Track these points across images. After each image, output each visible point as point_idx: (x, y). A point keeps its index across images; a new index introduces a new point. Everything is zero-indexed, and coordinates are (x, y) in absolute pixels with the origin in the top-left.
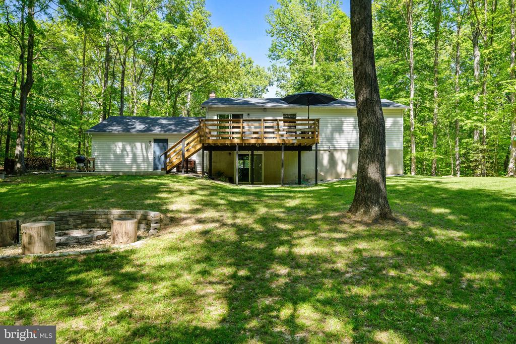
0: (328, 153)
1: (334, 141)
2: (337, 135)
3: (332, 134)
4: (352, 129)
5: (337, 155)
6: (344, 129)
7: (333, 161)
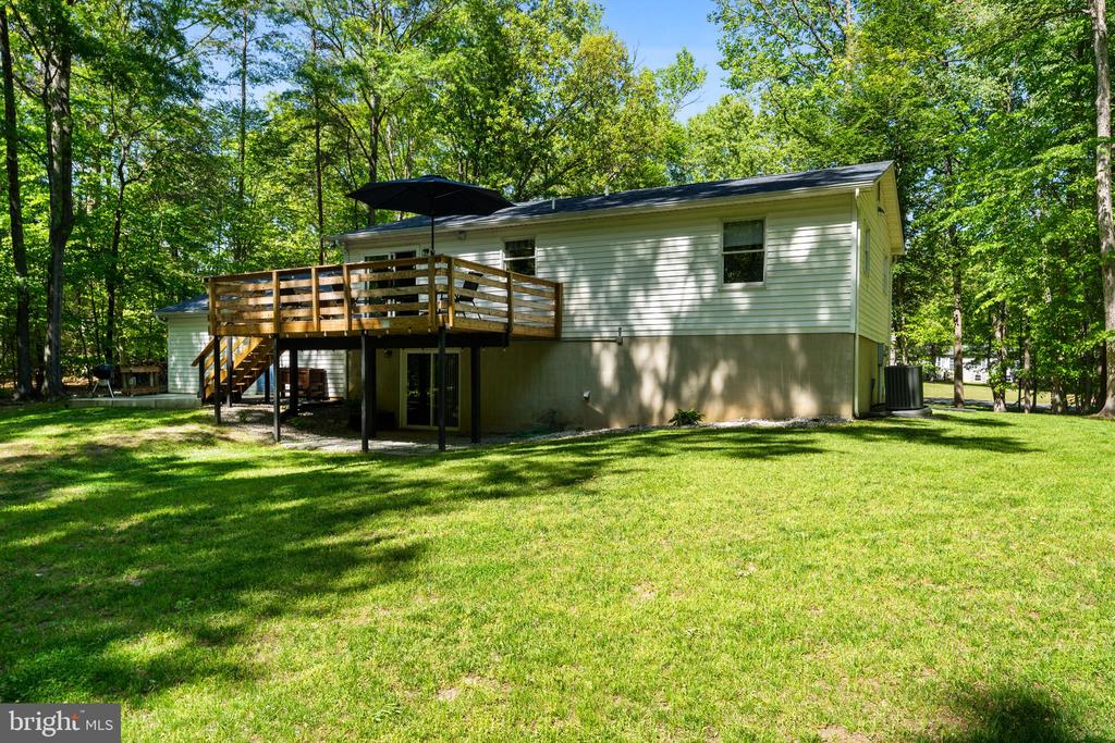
0: (613, 346)
1: (632, 311)
2: (638, 297)
3: (625, 292)
4: (684, 273)
5: (641, 355)
6: (658, 274)
7: (628, 374)
